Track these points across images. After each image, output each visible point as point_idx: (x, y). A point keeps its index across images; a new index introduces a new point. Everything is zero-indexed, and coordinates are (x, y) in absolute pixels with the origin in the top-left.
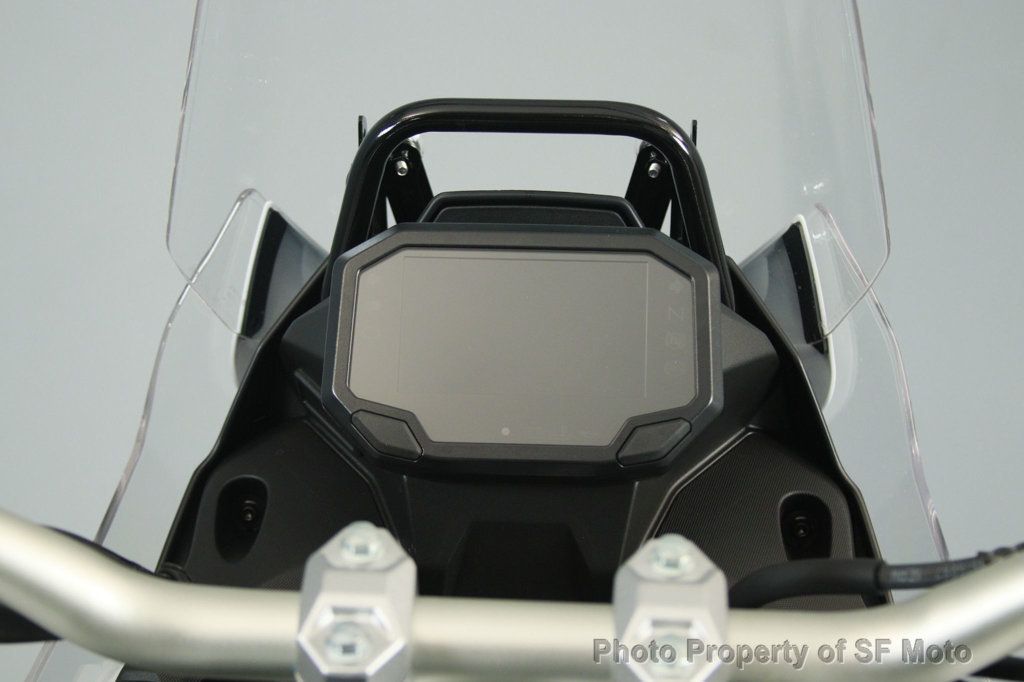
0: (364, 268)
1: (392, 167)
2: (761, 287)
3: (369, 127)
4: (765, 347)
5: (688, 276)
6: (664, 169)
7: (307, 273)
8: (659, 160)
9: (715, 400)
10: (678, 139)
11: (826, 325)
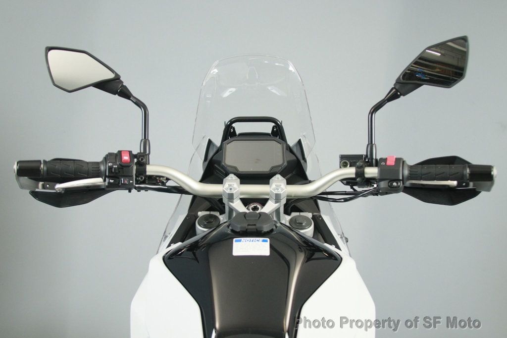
0: (228, 144)
1: (230, 131)
2: (295, 150)
3: (226, 123)
4: (295, 158)
5: (280, 144)
6: (277, 130)
7: (215, 150)
8: (276, 128)
9: (286, 164)
10: (279, 123)
11: (306, 156)
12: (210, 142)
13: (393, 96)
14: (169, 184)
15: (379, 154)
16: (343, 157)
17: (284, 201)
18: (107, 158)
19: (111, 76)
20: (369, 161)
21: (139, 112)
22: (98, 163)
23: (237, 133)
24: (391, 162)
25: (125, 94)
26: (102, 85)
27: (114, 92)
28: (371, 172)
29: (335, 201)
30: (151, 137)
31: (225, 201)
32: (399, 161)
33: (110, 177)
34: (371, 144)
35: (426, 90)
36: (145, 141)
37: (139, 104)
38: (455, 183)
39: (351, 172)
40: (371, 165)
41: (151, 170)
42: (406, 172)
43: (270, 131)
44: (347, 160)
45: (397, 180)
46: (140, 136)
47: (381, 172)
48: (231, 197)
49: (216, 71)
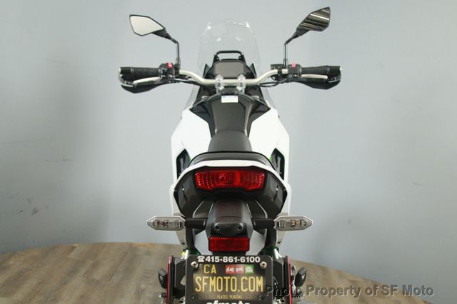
0: (216, 65)
1: (217, 58)
2: (251, 68)
3: (214, 55)
4: (250, 72)
5: (243, 64)
6: (241, 57)
7: (209, 69)
10: (242, 54)
12: (206, 65)
13: (296, 36)
14: (190, 79)
15: (289, 62)
16: (272, 65)
17: (244, 87)
18: (161, 66)
19: (161, 28)
20: (284, 66)
21: (175, 45)
22: (157, 69)
23: (220, 59)
24: (294, 66)
25: (168, 37)
26: (157, 33)
27: (162, 36)
28: (285, 71)
29: (269, 86)
30: (181, 57)
31: (216, 87)
32: (298, 66)
33: (163, 74)
34: (285, 60)
35: (311, 33)
36: (178, 59)
37: (175, 41)
38: (326, 77)
39: (275, 71)
40: (285, 68)
41: (181, 72)
42: (301, 71)
43: (237, 58)
44: (274, 67)
45: (296, 74)
46: (176, 56)
47: (289, 71)
48: (219, 85)
49: (209, 28)
